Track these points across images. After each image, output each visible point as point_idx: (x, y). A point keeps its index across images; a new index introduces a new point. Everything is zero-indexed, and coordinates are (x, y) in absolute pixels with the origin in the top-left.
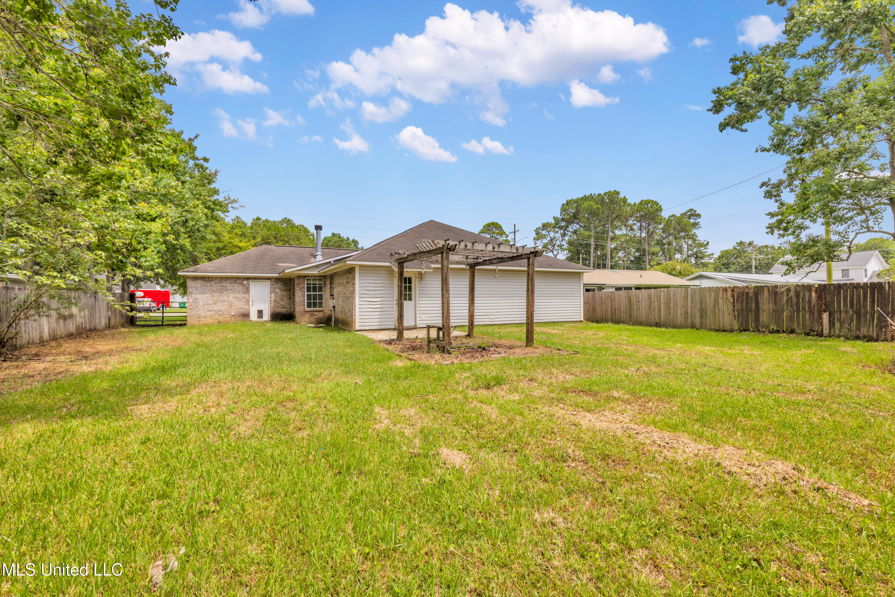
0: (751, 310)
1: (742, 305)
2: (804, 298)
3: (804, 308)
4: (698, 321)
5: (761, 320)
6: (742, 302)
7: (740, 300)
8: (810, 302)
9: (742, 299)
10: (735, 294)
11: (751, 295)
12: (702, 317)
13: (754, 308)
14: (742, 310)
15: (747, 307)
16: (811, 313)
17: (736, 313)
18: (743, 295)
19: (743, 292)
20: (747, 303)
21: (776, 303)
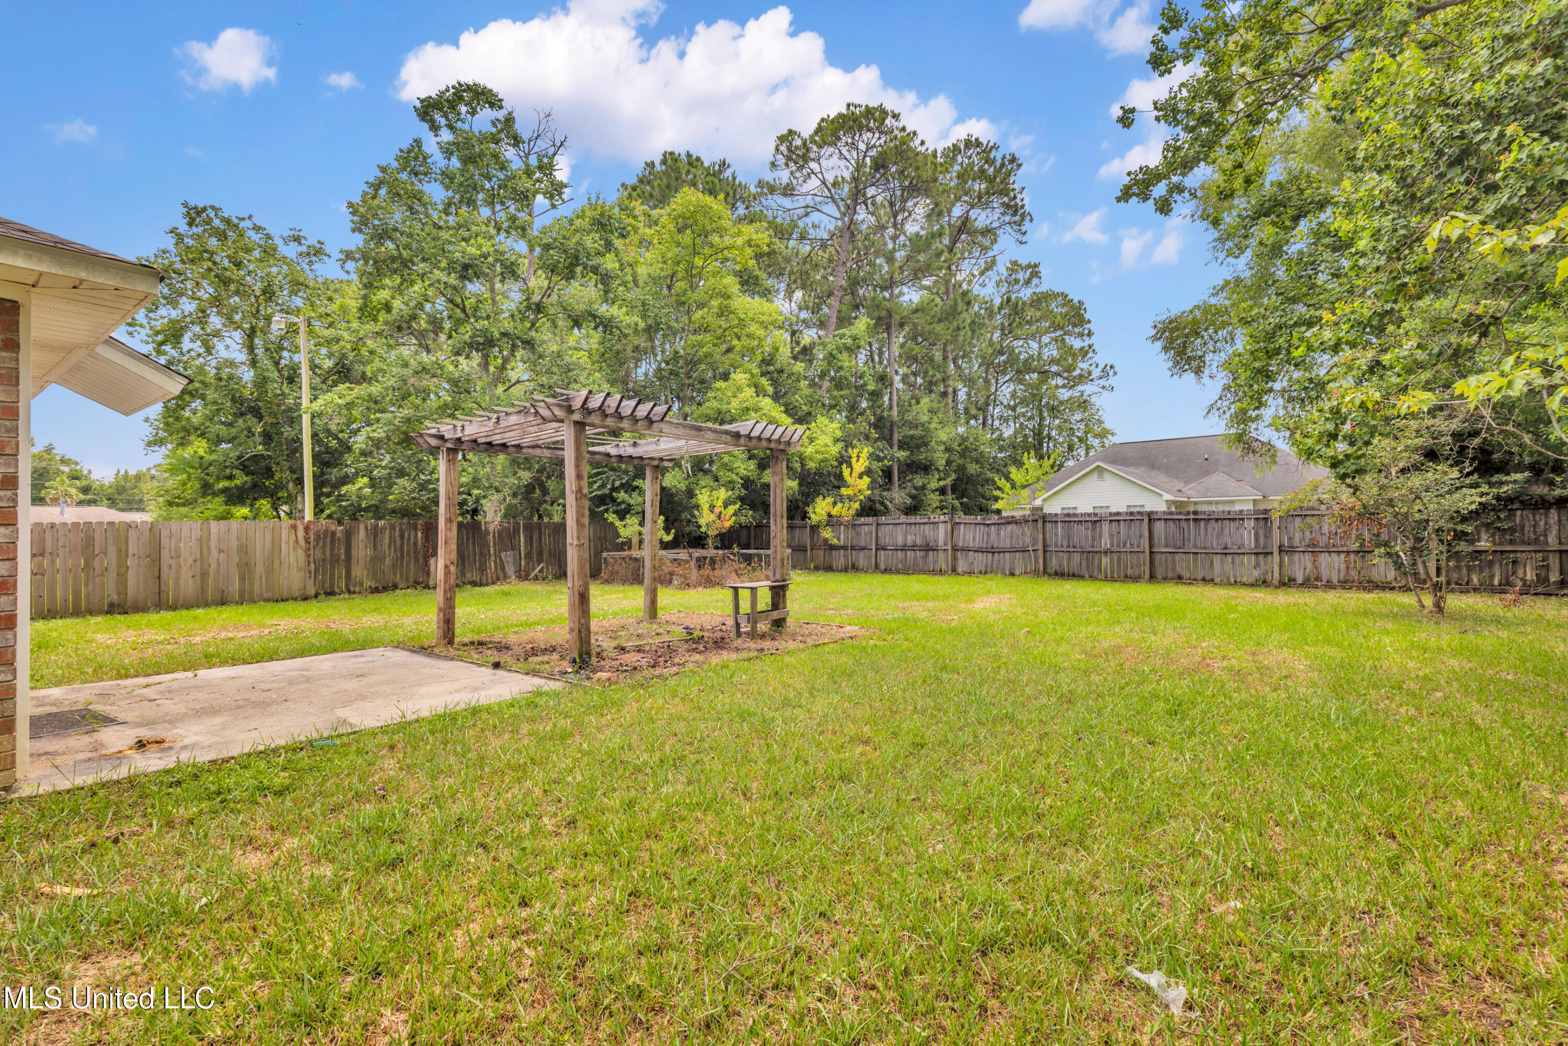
0: (338, 561)
1: (324, 553)
2: (409, 539)
3: (408, 554)
4: (235, 587)
5: (353, 574)
6: (324, 547)
7: (321, 543)
8: (415, 544)
9: (324, 542)
10: (311, 535)
11: (339, 535)
12: (242, 579)
13: (343, 557)
14: (324, 560)
15: (331, 555)
16: (416, 559)
17: (312, 566)
18: (325, 536)
19: (326, 531)
20: (332, 549)
21: (375, 548)
